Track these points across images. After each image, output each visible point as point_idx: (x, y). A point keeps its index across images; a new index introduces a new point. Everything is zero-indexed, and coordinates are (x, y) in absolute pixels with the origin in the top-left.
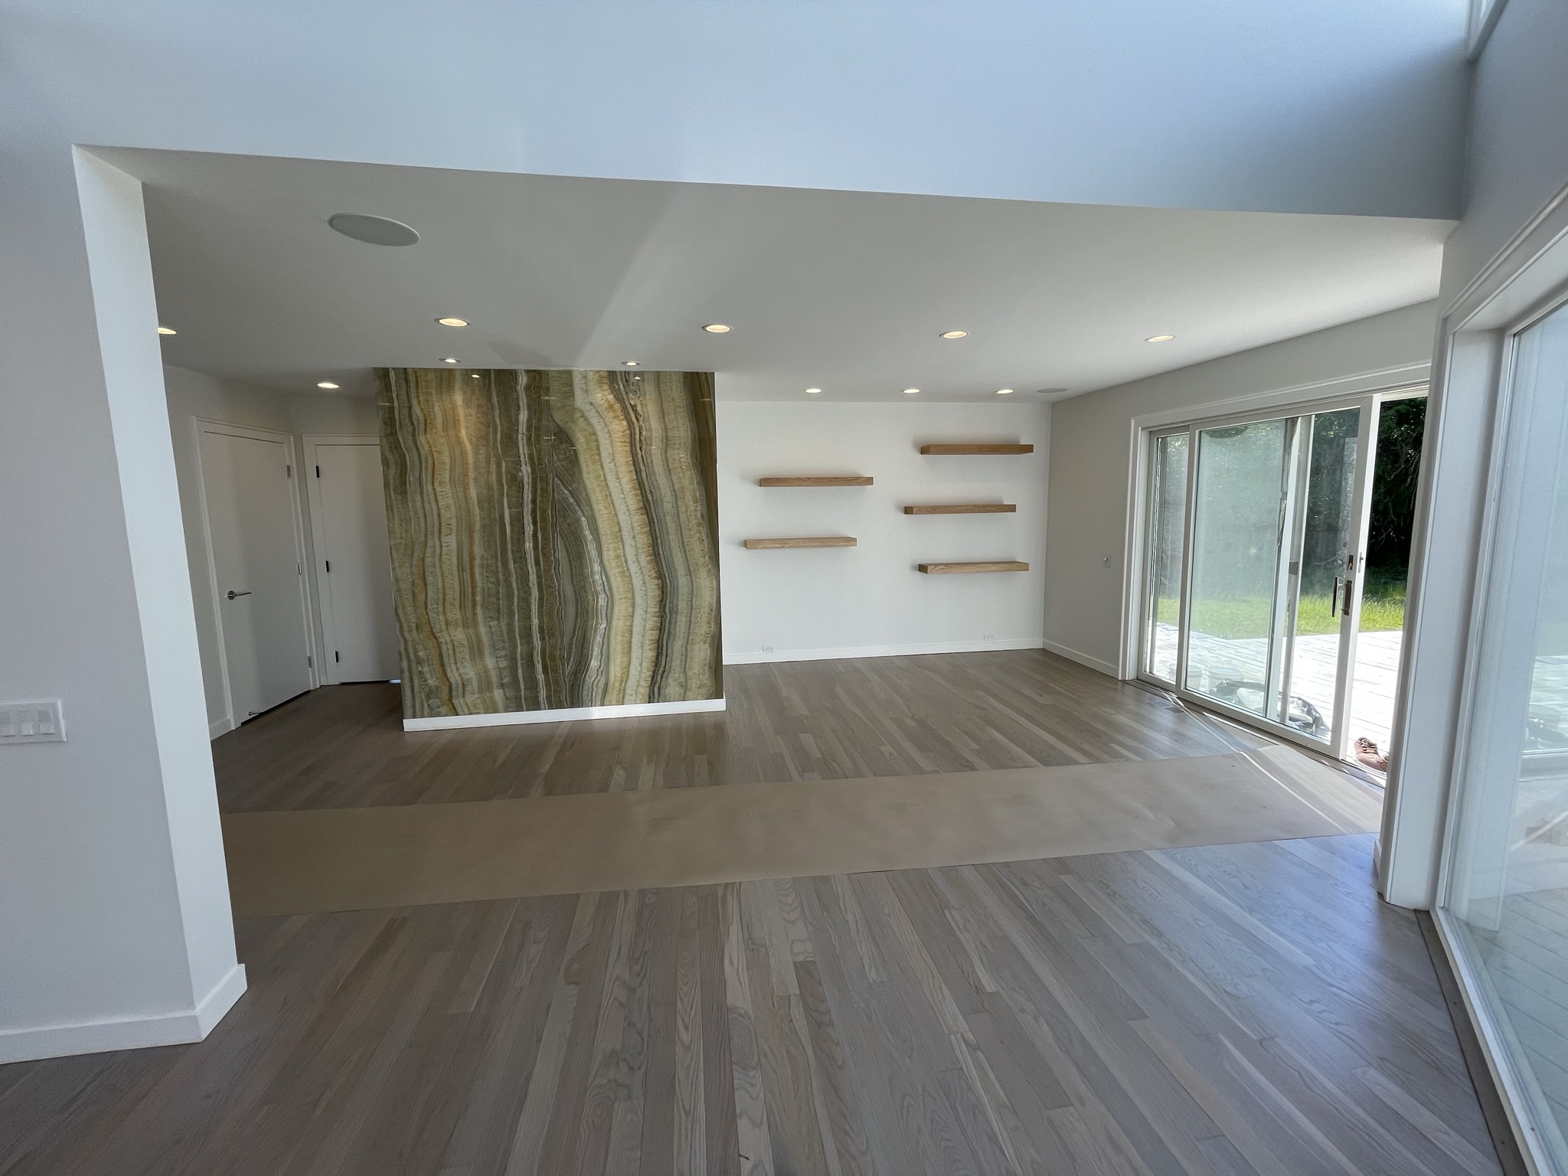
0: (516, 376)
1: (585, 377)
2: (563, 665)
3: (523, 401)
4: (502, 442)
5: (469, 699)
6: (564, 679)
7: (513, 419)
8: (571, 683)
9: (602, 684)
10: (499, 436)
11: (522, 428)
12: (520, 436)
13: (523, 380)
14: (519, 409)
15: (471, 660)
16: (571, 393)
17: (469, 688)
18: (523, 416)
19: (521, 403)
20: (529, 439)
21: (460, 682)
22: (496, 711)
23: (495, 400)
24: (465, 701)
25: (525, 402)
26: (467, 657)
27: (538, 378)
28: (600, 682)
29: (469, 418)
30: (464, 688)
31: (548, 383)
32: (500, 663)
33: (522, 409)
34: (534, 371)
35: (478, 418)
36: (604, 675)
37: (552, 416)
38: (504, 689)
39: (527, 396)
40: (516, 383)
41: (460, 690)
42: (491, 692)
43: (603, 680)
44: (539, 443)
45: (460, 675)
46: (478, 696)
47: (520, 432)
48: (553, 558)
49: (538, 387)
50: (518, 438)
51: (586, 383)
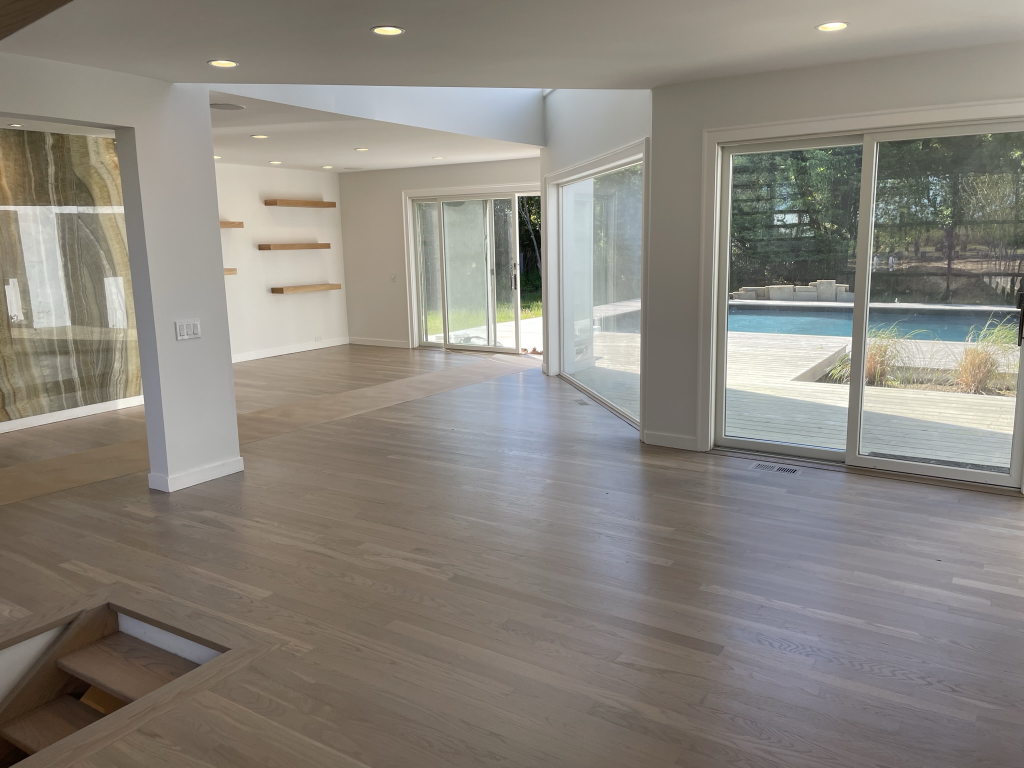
0: (44, 137)
1: (96, 142)
2: (94, 368)
3: (51, 157)
4: (36, 190)
5: (19, 405)
6: (95, 379)
7: (44, 171)
8: (100, 382)
9: (123, 381)
10: (33, 185)
11: (51, 179)
12: (50, 185)
13: (50, 141)
14: (47, 164)
15: (20, 371)
16: (86, 154)
17: (19, 396)
18: (51, 170)
19: (49, 159)
20: (57, 188)
21: (11, 391)
22: (42, 412)
23: (29, 156)
24: (16, 407)
25: (52, 158)
26: (16, 369)
27: (61, 140)
28: (122, 379)
29: (8, 169)
30: (15, 396)
31: (69, 145)
32: (43, 372)
33: (50, 164)
34: (58, 134)
35: (16, 169)
36: (125, 374)
37: (73, 171)
38: (48, 393)
39: (54, 154)
40: (45, 143)
41: (12, 399)
42: (39, 397)
43: (124, 377)
44: (65, 192)
45: (11, 385)
46: (27, 401)
47: (50, 182)
48: (80, 283)
49: (62, 147)
50: (48, 188)
51: (97, 147)
